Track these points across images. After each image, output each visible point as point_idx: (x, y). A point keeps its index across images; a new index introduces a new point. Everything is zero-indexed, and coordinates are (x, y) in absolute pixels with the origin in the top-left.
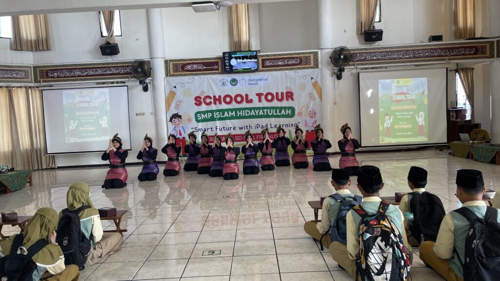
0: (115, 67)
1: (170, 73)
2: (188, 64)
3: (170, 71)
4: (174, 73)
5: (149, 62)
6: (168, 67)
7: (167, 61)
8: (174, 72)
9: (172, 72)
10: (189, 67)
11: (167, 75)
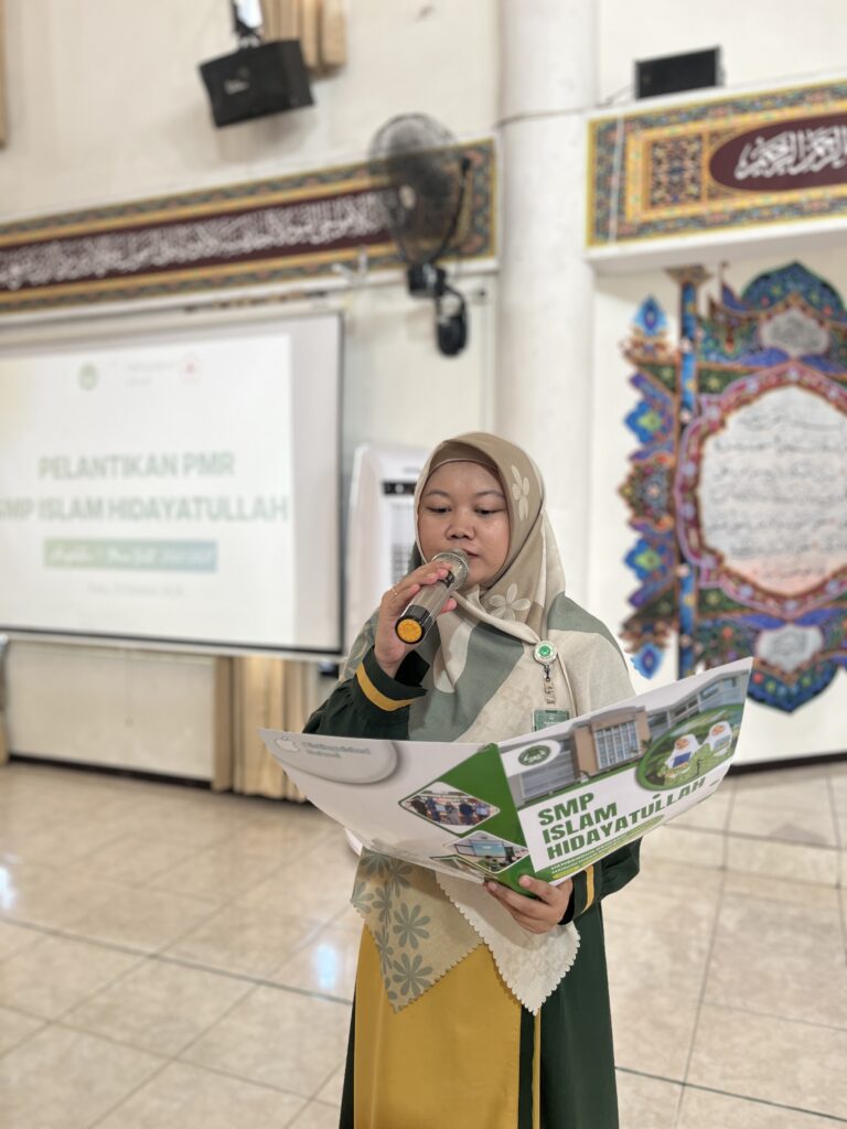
0: (284, 206)
1: (621, 212)
2: (771, 132)
3: (622, 201)
4: (653, 215)
5: (486, 150)
6: (610, 170)
7: (611, 126)
8: (653, 204)
9: (636, 209)
10: (775, 156)
11: (599, 230)
